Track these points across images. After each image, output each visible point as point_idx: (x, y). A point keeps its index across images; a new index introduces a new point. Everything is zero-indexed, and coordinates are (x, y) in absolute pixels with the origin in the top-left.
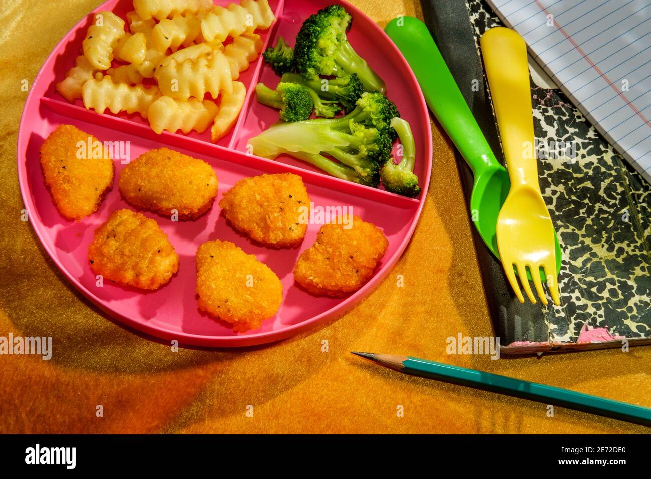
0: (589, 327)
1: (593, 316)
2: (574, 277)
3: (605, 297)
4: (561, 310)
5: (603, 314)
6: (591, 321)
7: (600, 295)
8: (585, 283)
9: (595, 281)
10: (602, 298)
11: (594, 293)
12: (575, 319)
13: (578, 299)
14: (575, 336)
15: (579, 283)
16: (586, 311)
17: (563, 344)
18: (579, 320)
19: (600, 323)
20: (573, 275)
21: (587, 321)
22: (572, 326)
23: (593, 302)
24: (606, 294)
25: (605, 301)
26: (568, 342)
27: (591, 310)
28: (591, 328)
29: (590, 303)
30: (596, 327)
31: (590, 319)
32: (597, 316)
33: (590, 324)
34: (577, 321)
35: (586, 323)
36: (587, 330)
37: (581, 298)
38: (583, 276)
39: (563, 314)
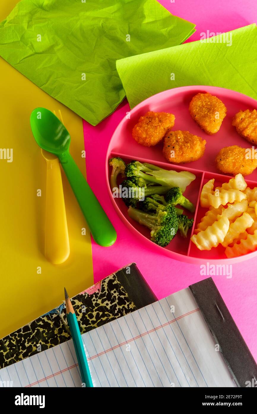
0: (98, 292)
1: (97, 299)
2: (113, 315)
3: (94, 312)
4: (114, 293)
5: (93, 302)
6: (98, 295)
7: (97, 312)
8: (106, 315)
9: (102, 318)
10: (96, 310)
11: (100, 312)
12: (105, 293)
13: (107, 304)
14: (103, 284)
15: (109, 314)
16: (101, 300)
17: (107, 277)
18: (104, 293)
19: (93, 296)
20: (113, 317)
21: (100, 294)
22: (106, 288)
23: (100, 306)
24: (95, 314)
25: (94, 310)
26: (105, 279)
27: (99, 301)
28: (97, 292)
29: (101, 305)
30: (95, 293)
31: (99, 296)
32: (96, 299)
33: (98, 293)
34: (104, 292)
35: (100, 293)
36: (98, 290)
37: (106, 305)
38: (109, 318)
39: (112, 292)
